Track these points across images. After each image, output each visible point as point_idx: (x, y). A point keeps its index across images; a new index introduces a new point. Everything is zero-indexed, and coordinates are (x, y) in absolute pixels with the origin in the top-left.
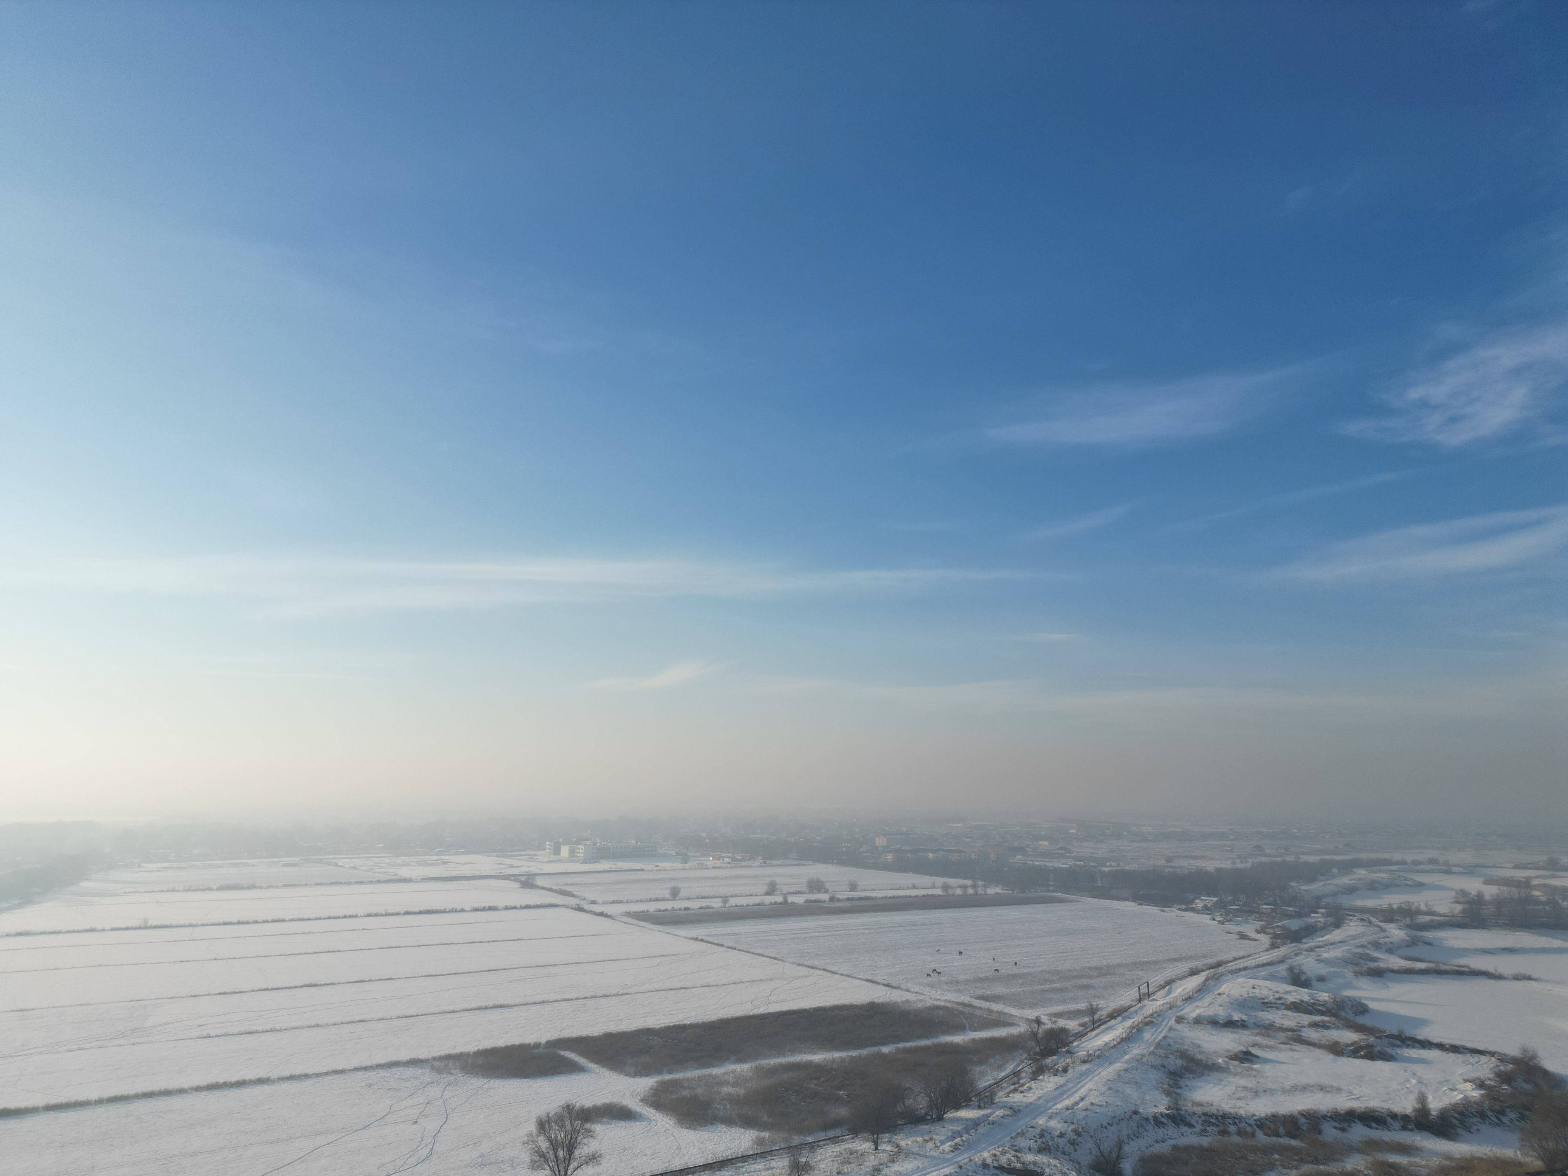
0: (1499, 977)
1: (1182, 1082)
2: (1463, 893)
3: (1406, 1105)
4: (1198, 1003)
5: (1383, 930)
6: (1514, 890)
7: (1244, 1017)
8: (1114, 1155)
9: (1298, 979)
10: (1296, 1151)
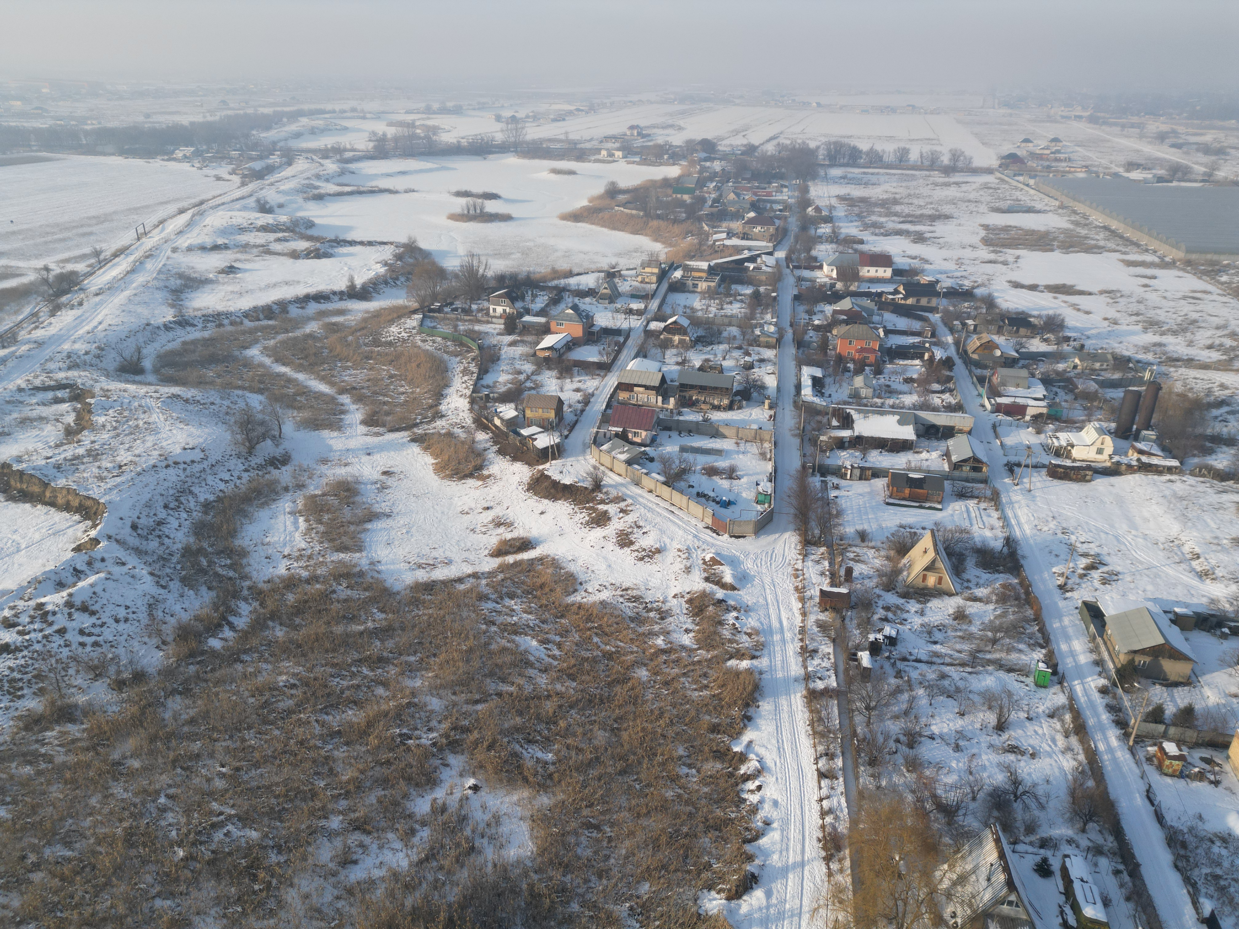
0: (396, 192)
1: (183, 296)
2: (374, 133)
3: (342, 285)
4: (188, 235)
5: (322, 165)
6: (405, 129)
7: (226, 241)
8: (135, 358)
9: (264, 208)
10: (273, 327)
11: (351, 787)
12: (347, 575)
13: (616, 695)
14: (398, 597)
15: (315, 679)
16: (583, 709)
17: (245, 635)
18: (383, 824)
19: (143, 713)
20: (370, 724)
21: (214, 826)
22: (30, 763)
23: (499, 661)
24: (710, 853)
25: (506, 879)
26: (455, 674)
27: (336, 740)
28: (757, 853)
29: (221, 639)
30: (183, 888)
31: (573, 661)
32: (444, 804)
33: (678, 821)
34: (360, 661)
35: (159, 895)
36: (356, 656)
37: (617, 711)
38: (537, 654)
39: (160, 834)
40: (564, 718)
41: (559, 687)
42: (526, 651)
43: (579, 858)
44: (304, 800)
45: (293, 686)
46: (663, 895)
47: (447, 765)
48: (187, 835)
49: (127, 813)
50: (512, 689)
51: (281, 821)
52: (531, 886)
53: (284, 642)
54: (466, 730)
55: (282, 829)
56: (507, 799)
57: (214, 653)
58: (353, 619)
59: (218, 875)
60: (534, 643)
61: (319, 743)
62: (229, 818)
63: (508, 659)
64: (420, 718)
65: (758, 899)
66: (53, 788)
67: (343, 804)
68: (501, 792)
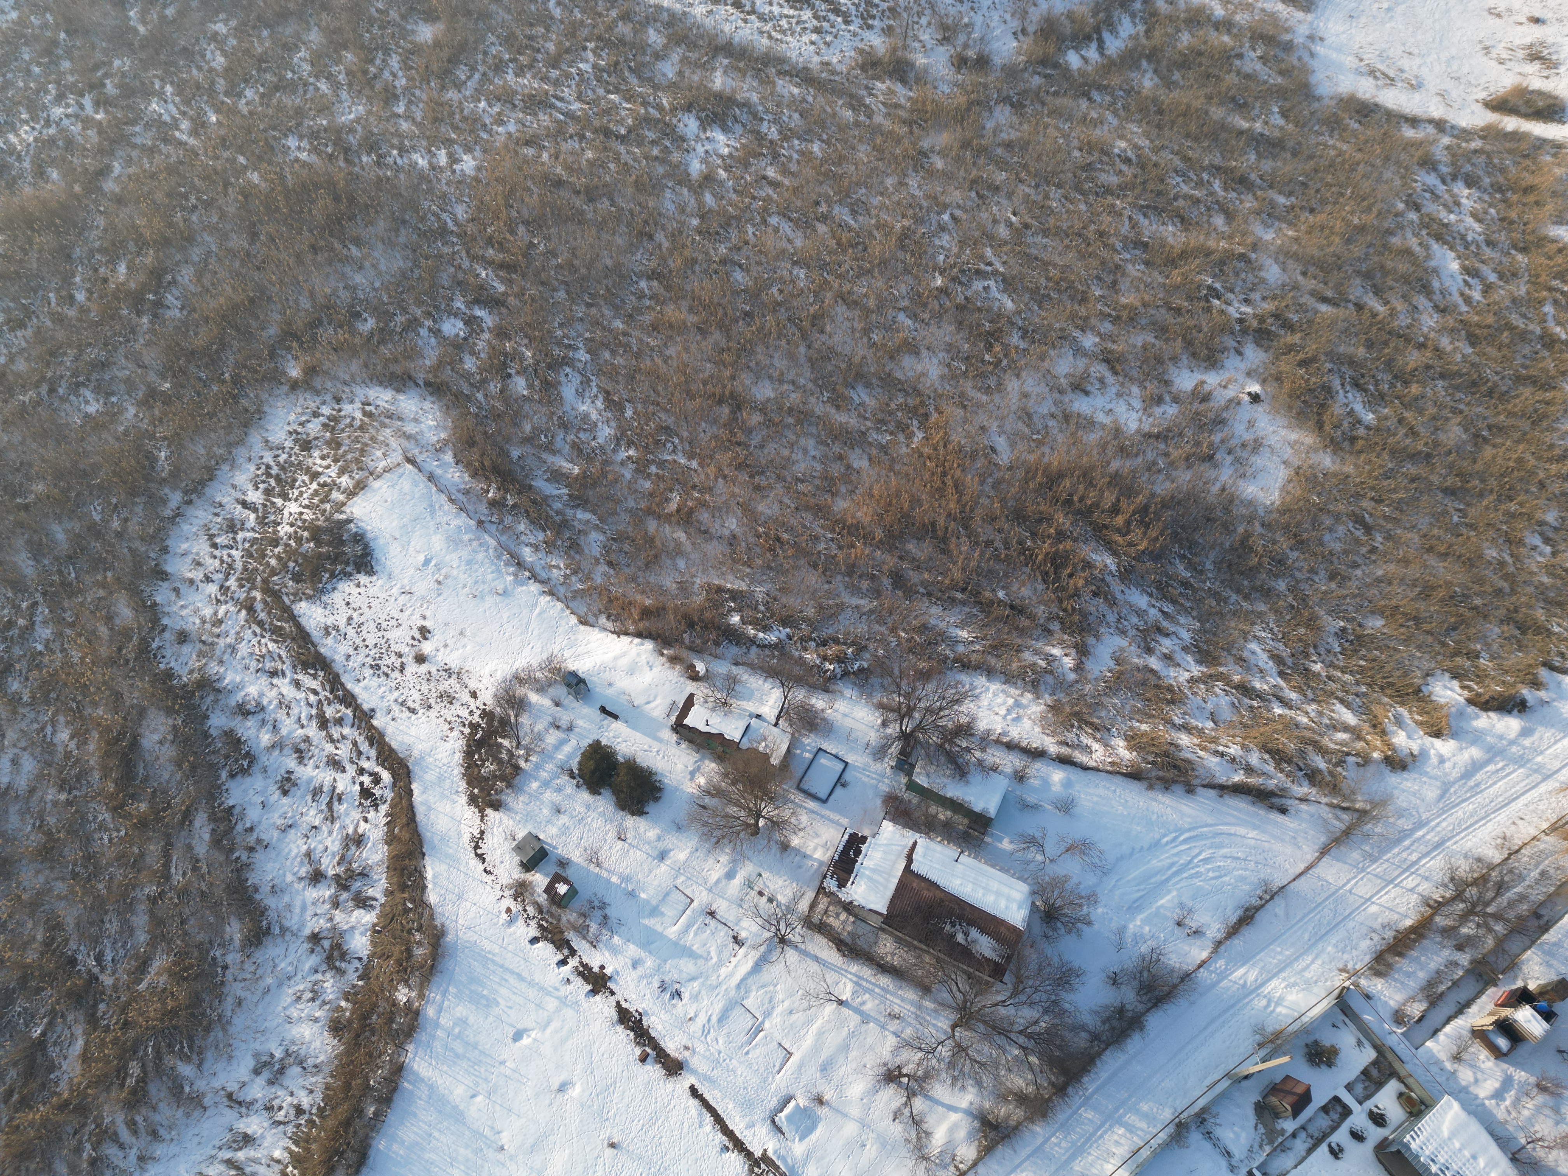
11: (1125, 314)
12: (1269, 40)
13: (1517, 396)
14: (1316, 105)
15: (1156, 165)
16: (1457, 388)
17: (1110, 66)
18: (1134, 373)
19: (968, 110)
20: (1184, 255)
21: (978, 272)
22: (854, 109)
23: (1389, 264)
24: (1488, 645)
25: (1227, 510)
26: (1321, 248)
27: (1138, 252)
28: (1552, 685)
29: (1083, 57)
30: (926, 316)
31: (1490, 319)
32: (1210, 393)
33: (1476, 588)
34: (1218, 169)
35: (904, 309)
36: (1218, 161)
37: (1502, 418)
38: (1448, 283)
39: (930, 251)
40: (1423, 383)
41: (1445, 342)
42: (1435, 271)
43: (1321, 543)
44: (1072, 298)
45: (1127, 161)
46: (1392, 644)
47: (1239, 353)
48: (952, 267)
49: (910, 212)
50: (1380, 308)
51: (1040, 307)
52: (1247, 535)
53: (1147, 98)
54: (1290, 327)
55: (1038, 316)
56: (1283, 432)
57: (1066, 72)
58: (1242, 107)
59: (960, 323)
60: (1455, 266)
61: (1119, 245)
62: (995, 273)
63: (1403, 267)
64: (1244, 281)
65: (1508, 727)
66: (862, 148)
67: (1106, 327)
68: (1282, 421)
